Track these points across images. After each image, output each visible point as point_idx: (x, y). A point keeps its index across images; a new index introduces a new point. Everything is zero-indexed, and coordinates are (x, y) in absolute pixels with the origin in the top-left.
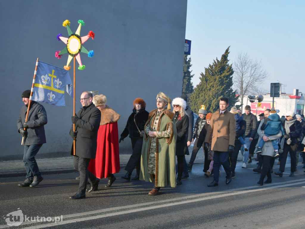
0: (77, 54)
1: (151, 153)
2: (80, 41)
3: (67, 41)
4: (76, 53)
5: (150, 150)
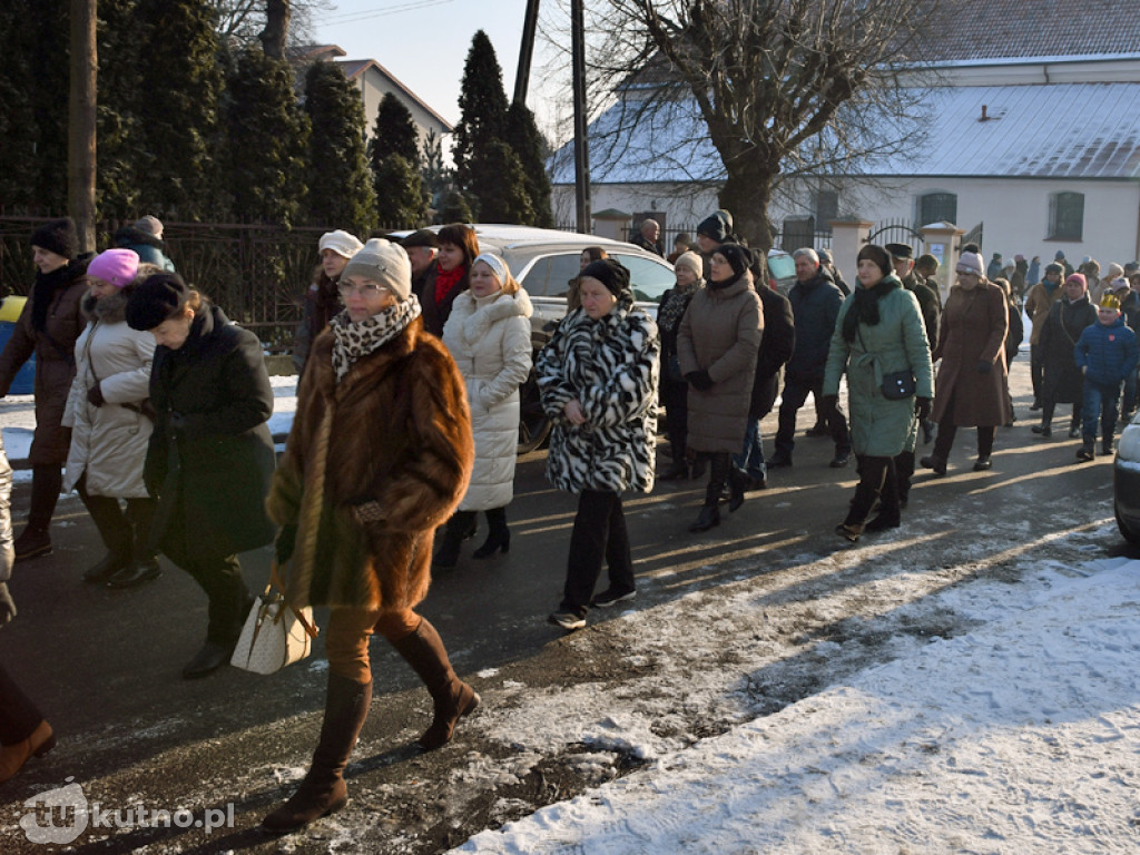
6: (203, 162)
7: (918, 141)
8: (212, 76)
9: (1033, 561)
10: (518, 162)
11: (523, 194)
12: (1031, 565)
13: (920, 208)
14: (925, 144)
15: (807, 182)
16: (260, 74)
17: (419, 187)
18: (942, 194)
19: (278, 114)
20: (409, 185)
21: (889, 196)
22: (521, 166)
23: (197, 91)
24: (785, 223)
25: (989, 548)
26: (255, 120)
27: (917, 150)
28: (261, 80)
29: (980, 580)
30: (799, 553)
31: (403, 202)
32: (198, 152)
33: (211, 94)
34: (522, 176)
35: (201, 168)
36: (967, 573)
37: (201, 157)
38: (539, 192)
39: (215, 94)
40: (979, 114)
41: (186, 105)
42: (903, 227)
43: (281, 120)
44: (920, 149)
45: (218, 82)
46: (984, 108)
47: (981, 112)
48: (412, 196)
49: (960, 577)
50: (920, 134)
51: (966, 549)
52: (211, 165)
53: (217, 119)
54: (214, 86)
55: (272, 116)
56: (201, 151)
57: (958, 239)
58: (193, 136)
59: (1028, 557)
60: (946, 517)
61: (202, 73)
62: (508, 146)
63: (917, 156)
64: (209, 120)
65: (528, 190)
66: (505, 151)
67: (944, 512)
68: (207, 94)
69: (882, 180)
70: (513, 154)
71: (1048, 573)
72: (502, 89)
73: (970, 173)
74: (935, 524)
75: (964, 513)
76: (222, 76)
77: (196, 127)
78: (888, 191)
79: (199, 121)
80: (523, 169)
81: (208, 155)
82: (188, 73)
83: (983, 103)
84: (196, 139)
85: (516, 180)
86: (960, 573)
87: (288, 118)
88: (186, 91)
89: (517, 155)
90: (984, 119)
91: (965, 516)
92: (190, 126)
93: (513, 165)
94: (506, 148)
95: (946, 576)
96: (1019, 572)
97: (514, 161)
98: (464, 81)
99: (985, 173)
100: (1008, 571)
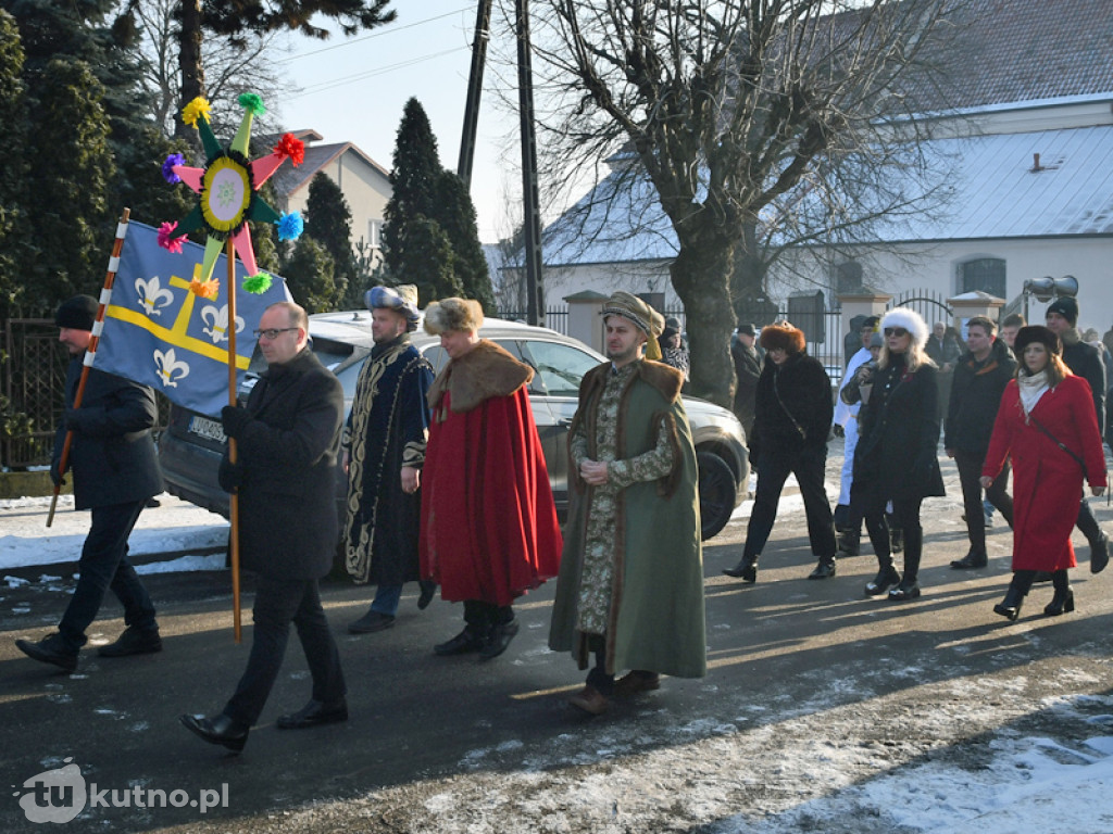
0: (237, 230)
1: (593, 540)
2: (247, 179)
3: (199, 181)
4: (234, 226)
5: (589, 528)
6: (91, 252)
7: (944, 198)
8: (103, 162)
9: (1015, 738)
10: (445, 240)
11: (452, 276)
12: (1011, 743)
13: (961, 276)
14: (951, 200)
15: (814, 253)
16: (155, 156)
17: (332, 273)
18: (988, 260)
19: (173, 198)
20: (319, 271)
21: (910, 264)
22: (450, 244)
23: (86, 177)
24: (790, 300)
25: (958, 716)
26: (148, 205)
27: (943, 208)
28: (156, 163)
29: (933, 764)
30: (695, 717)
31: (312, 289)
32: (86, 242)
33: (100, 180)
34: (451, 255)
35: (89, 260)
36: (916, 752)
37: (88, 248)
38: (473, 273)
39: (105, 180)
40: (1031, 163)
41: (74, 193)
42: (926, 300)
43: (176, 205)
44: (944, 206)
45: (109, 167)
46: (1037, 157)
47: (1033, 162)
48: (324, 282)
49: (905, 759)
50: (945, 189)
51: (925, 717)
52: (100, 256)
53: (107, 207)
54: (103, 170)
55: (167, 201)
56: (90, 242)
57: (997, 310)
58: (80, 226)
59: (1011, 732)
60: (912, 669)
61: (91, 159)
62: (434, 222)
63: (942, 215)
64: (98, 207)
65: (458, 269)
66: (431, 229)
67: (911, 663)
68: (96, 180)
69: (902, 246)
70: (441, 231)
71: (1031, 756)
72: (437, 161)
73: (1020, 234)
74: (892, 678)
75: (939, 664)
76: (113, 160)
77: (85, 216)
78: (909, 258)
79: (87, 209)
80: (452, 248)
81: (97, 246)
82: (76, 159)
83: (1035, 151)
84: (84, 229)
85: (443, 259)
86: (906, 752)
87: (184, 201)
88: (74, 177)
89: (445, 232)
90: (1037, 169)
91: (937, 668)
92: (77, 216)
93: (440, 244)
94: (433, 225)
95: (885, 758)
96: (991, 754)
97: (442, 239)
98: (396, 154)
99: (1039, 233)
100: (974, 750)
